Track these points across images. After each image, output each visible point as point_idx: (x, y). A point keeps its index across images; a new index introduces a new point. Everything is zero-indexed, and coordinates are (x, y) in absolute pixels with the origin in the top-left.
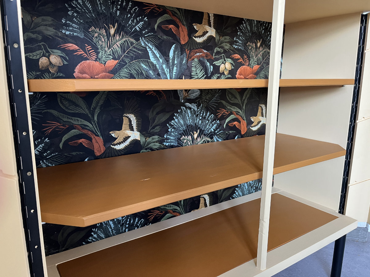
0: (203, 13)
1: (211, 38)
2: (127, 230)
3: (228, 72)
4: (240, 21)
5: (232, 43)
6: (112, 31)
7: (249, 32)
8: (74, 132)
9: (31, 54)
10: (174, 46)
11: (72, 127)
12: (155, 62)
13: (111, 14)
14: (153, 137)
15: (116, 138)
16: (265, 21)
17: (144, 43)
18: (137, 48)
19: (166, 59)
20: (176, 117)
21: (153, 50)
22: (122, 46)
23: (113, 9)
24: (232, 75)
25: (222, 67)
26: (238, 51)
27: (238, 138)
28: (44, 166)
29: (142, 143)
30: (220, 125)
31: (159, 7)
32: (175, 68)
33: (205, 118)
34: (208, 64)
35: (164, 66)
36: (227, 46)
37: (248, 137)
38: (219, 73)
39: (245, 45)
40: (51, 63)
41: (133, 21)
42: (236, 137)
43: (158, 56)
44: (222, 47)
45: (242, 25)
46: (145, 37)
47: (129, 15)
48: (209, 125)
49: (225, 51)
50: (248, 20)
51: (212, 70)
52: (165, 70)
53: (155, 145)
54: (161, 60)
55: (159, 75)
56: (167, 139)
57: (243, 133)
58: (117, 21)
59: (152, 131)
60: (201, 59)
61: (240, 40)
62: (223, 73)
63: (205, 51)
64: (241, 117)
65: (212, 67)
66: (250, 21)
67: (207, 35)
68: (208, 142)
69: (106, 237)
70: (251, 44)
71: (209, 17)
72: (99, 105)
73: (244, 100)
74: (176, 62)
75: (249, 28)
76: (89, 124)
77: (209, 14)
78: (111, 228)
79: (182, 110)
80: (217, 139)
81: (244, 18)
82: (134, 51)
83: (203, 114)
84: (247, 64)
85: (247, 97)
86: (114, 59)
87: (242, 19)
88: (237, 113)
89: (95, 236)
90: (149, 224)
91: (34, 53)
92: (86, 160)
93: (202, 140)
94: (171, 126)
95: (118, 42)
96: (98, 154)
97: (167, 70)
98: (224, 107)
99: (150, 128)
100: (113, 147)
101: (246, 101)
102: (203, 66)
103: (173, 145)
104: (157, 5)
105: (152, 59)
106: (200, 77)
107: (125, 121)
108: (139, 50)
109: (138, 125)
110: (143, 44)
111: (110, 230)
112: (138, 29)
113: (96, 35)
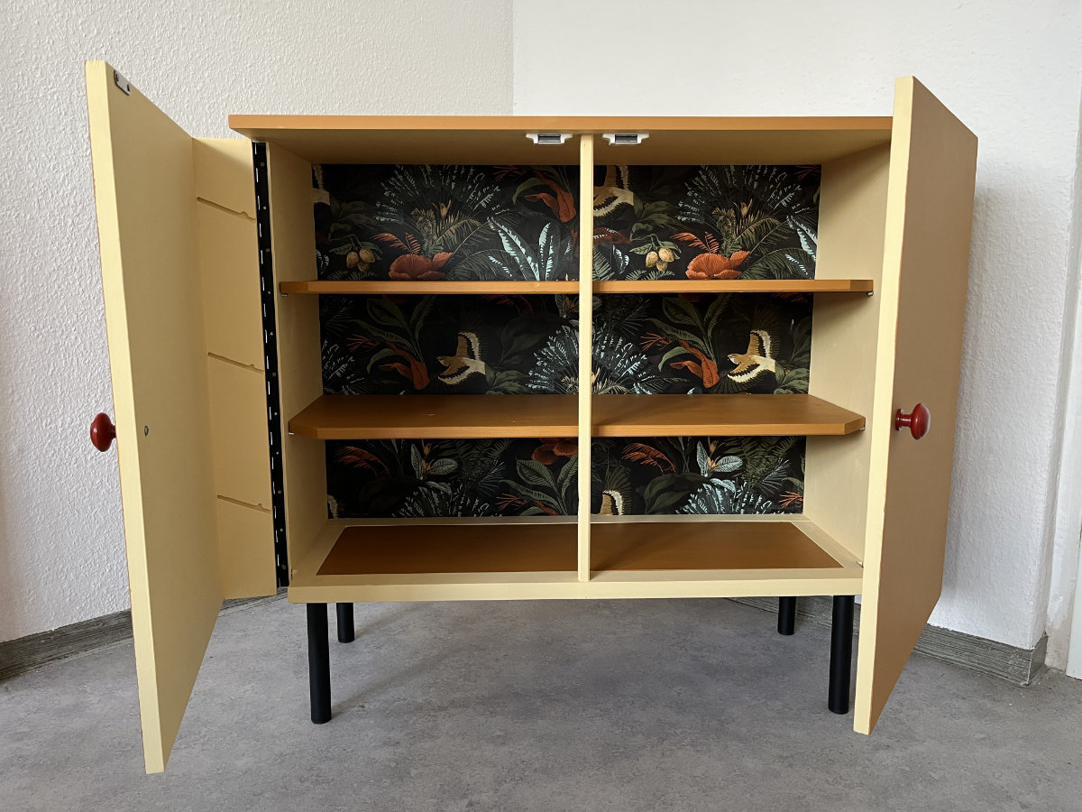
0: (605, 167)
1: (624, 207)
2: (459, 513)
3: (664, 266)
4: (693, 171)
5: (673, 213)
6: (444, 212)
7: (715, 188)
8: (385, 352)
9: (338, 249)
10: (547, 226)
11: (383, 345)
12: (513, 254)
13: (442, 188)
14: (509, 372)
15: (447, 368)
16: (760, 164)
17: (494, 224)
18: (482, 234)
19: (532, 248)
20: (552, 342)
21: (510, 234)
22: (458, 232)
23: (445, 181)
24: (677, 271)
25: (651, 257)
26: (690, 227)
27: (694, 392)
28: (346, 393)
29: (488, 380)
30: (650, 363)
31: (520, 168)
32: (550, 262)
33: (613, 348)
34: (619, 253)
35: (529, 259)
36: (662, 220)
37: (723, 393)
38: (645, 268)
39: (707, 213)
40: (360, 259)
41: (476, 194)
42: (691, 391)
43: (518, 243)
44: (650, 222)
45: (697, 179)
46: (495, 216)
47: (470, 187)
48: (624, 362)
49: (657, 229)
50: (711, 167)
51: (627, 263)
52: (532, 266)
53: (511, 386)
54: (523, 250)
55: (520, 273)
56: (534, 378)
57: (708, 385)
58: (451, 197)
59: (505, 362)
60: (604, 245)
61: (694, 205)
62: (654, 268)
63: (611, 231)
64: (704, 352)
65: (627, 258)
66: (719, 170)
67: (616, 203)
68: (621, 392)
69: (426, 516)
70: (724, 211)
71: (618, 171)
72: (423, 316)
73: (709, 320)
74: (551, 252)
75: (715, 181)
76: (407, 343)
77: (617, 168)
78: (434, 503)
79: (563, 331)
80: (640, 390)
81: (702, 164)
82: (478, 239)
83: (608, 341)
84: (716, 249)
85: (717, 314)
86: (446, 250)
87: (699, 167)
88: (692, 344)
89: (410, 508)
90: (498, 515)
91: (342, 248)
92: (402, 393)
93: (606, 387)
94: (543, 356)
95: (453, 227)
96: (418, 387)
97: (534, 266)
98: (658, 331)
99: (503, 357)
100: (441, 379)
101: (713, 322)
102: (608, 257)
103: (545, 390)
104: (516, 166)
105: (507, 248)
106: (601, 276)
107: (461, 343)
108: (485, 236)
109: (481, 351)
110: (492, 227)
111: (433, 506)
112: (484, 205)
113: (421, 219)
